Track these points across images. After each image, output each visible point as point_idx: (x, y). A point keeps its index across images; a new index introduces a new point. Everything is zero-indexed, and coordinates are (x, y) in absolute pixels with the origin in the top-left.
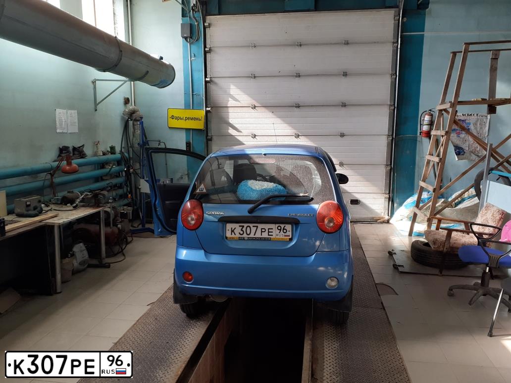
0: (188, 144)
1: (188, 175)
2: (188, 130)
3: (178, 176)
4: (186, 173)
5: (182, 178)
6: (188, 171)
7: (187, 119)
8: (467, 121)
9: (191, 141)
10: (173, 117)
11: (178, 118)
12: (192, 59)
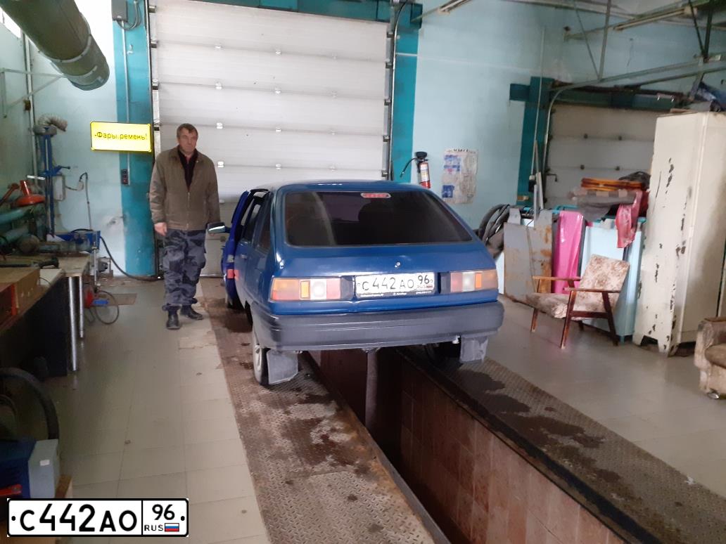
0: (124, 174)
1: (124, 218)
2: (123, 154)
3: (108, 219)
4: (121, 215)
5: (114, 222)
6: (124, 212)
7: (124, 137)
8: (458, 157)
9: (129, 170)
10: (99, 135)
11: (108, 136)
12: (128, 52)
